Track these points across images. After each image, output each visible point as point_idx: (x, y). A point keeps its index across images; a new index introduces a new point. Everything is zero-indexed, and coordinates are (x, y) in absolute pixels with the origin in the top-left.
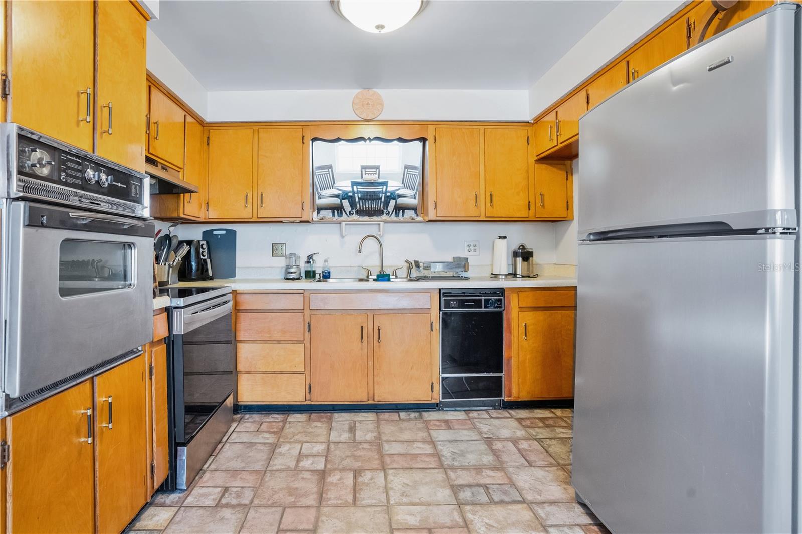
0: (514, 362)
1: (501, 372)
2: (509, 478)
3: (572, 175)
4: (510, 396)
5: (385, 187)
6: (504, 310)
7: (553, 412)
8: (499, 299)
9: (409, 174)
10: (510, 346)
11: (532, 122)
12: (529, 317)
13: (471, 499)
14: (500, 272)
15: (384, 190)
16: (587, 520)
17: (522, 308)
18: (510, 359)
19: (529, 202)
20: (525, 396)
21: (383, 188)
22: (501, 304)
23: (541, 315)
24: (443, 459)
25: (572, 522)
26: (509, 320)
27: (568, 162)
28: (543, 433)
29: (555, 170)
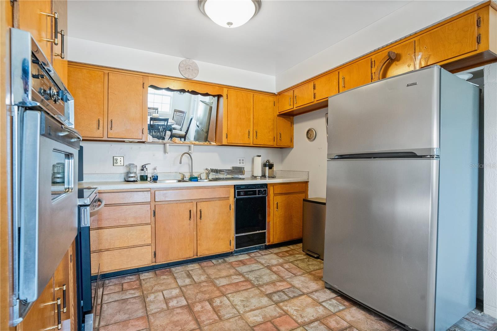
0: (271, 223)
1: (266, 230)
2: (291, 284)
3: (293, 124)
4: (269, 242)
5: (166, 122)
6: (267, 196)
7: (289, 247)
8: (265, 190)
9: (177, 115)
10: (269, 215)
11: (277, 94)
12: (279, 199)
13: (280, 299)
14: (258, 175)
15: (166, 124)
16: (334, 295)
17: (275, 195)
18: (269, 222)
19: (274, 137)
20: (276, 241)
21: (165, 123)
22: (266, 192)
23: (284, 197)
24: (252, 282)
25: (328, 298)
26: (269, 201)
27: (291, 117)
28: (292, 259)
29: (286, 121)
